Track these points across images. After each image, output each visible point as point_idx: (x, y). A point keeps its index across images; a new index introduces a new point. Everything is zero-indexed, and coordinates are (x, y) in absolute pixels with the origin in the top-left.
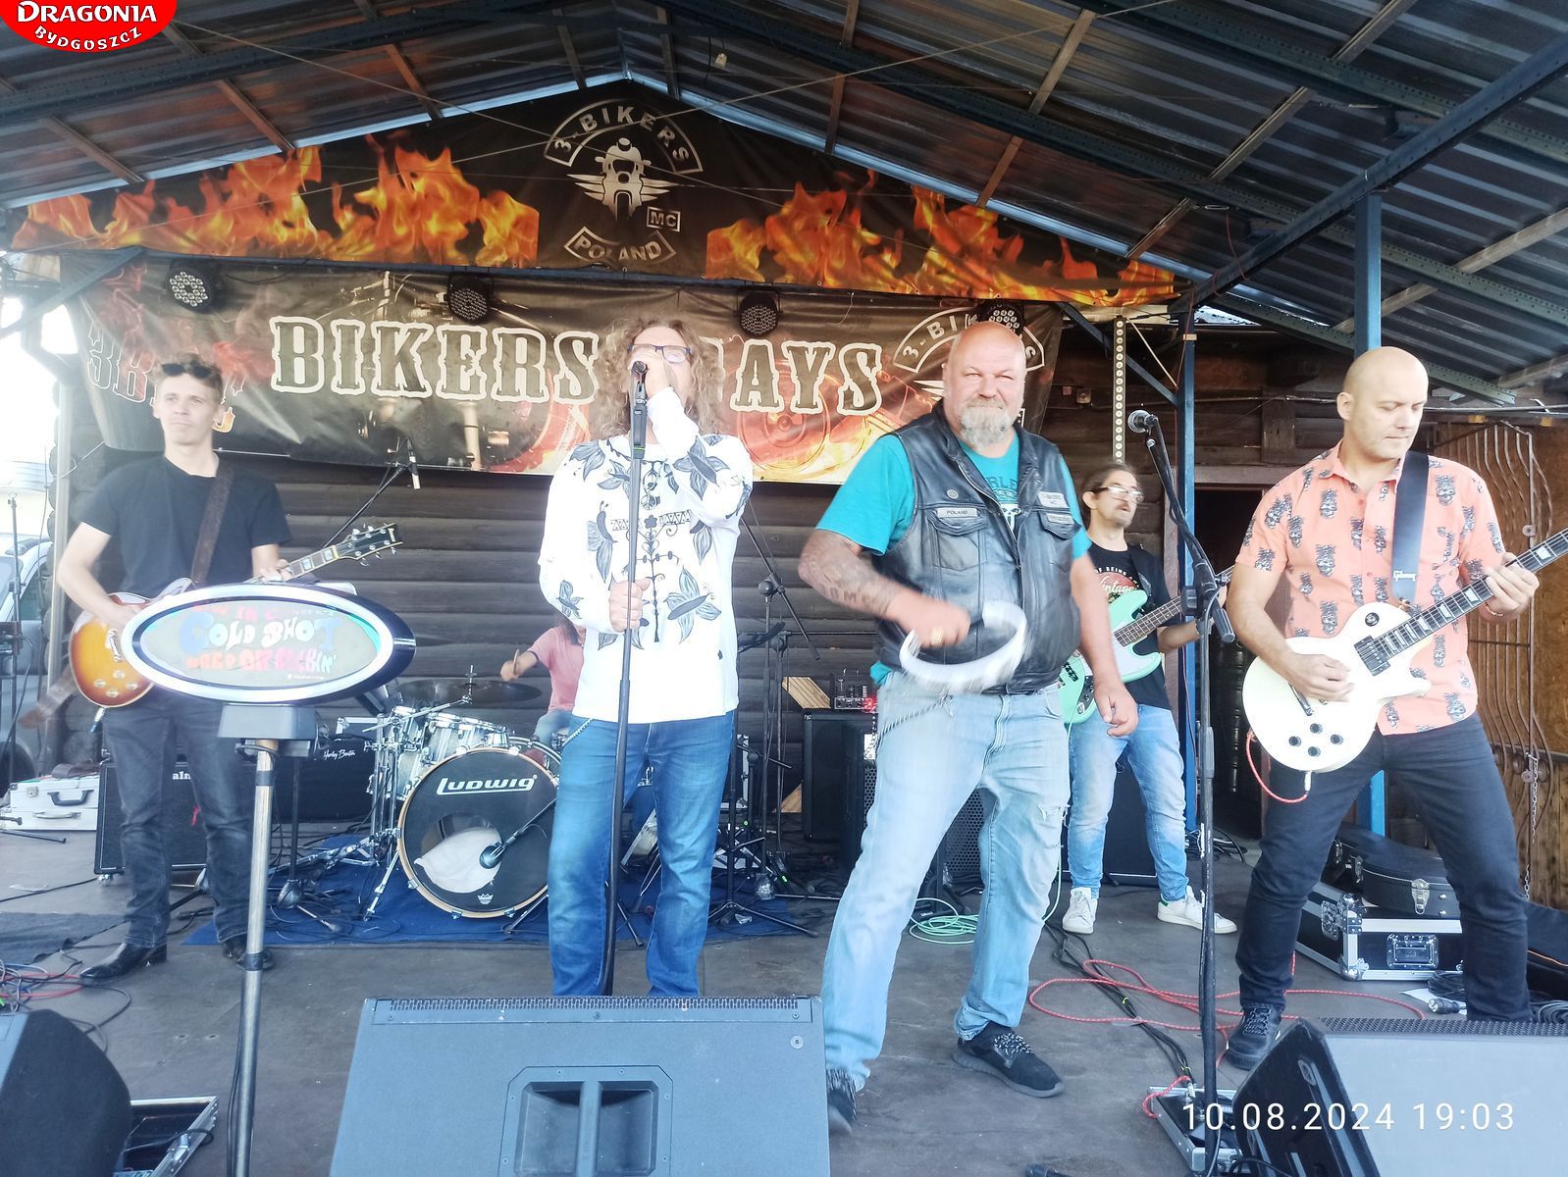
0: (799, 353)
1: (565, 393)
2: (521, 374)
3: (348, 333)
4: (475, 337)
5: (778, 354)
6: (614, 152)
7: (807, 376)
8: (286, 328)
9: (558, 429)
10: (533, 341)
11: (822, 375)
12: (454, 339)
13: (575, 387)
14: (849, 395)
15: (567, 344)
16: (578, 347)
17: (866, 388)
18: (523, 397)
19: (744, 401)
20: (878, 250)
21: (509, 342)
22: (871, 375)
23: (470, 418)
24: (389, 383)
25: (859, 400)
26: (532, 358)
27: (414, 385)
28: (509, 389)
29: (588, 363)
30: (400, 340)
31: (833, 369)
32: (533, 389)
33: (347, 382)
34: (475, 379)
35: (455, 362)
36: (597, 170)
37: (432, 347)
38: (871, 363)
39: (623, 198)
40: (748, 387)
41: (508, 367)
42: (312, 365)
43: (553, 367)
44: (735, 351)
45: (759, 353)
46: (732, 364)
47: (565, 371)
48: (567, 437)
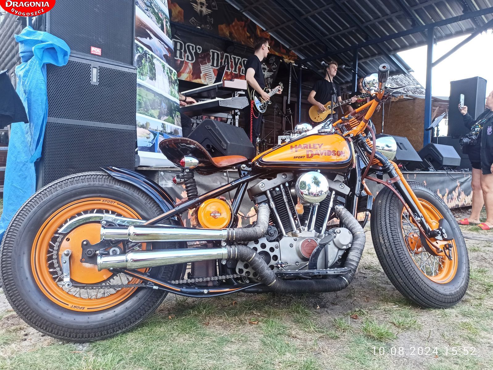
0: (235, 58)
1: (188, 59)
2: (178, 52)
5: (231, 58)
7: (236, 65)
9: (185, 68)
10: (181, 45)
11: (238, 65)
13: (190, 58)
15: (188, 46)
16: (191, 48)
18: (178, 58)
20: (250, 38)
21: (176, 43)
26: (181, 48)
29: (193, 52)
31: (240, 63)
32: (181, 57)
36: (196, 3)
39: (202, 12)
43: (185, 52)
44: (222, 55)
45: (227, 57)
46: (222, 59)
47: (188, 53)
48: (188, 70)
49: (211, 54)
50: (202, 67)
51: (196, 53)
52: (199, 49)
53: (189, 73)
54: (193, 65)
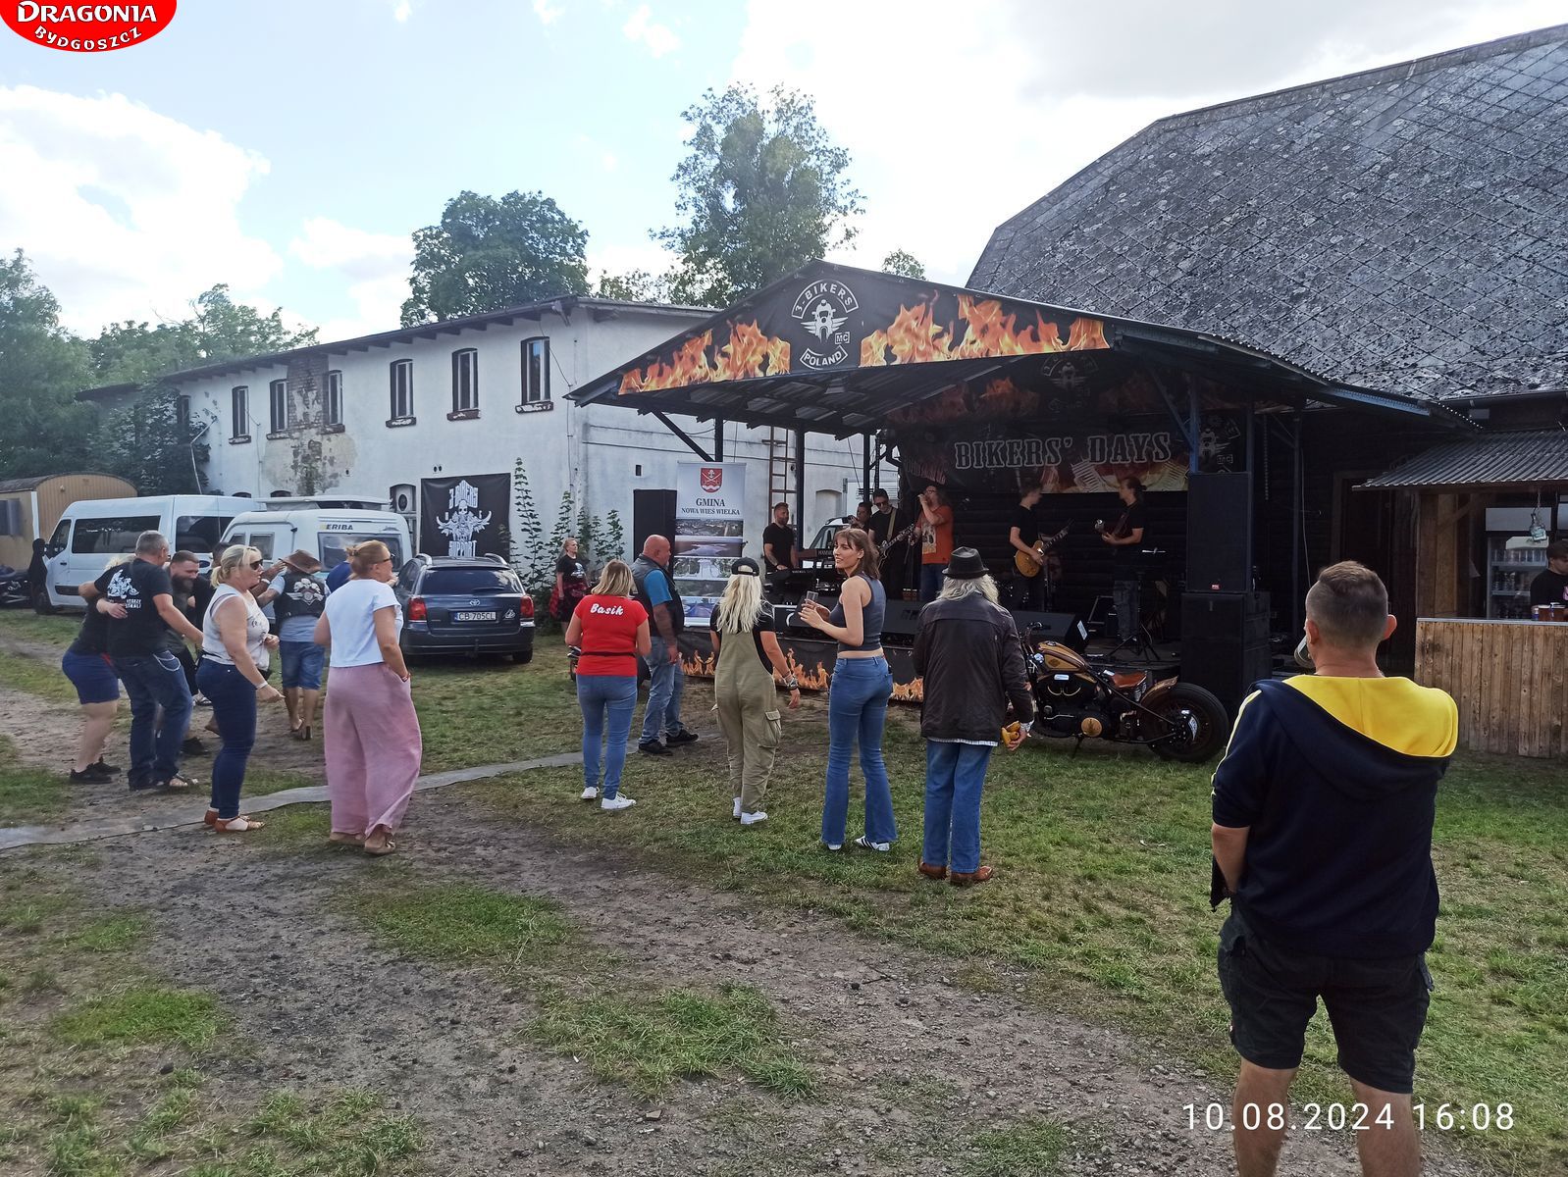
0: (1136, 439)
1: (1049, 462)
2: (1034, 456)
3: (978, 446)
4: (1018, 444)
5: (1128, 440)
6: (1065, 368)
7: (1140, 449)
8: (959, 447)
9: (1047, 475)
10: (1038, 443)
11: (1146, 447)
12: (1011, 445)
13: (1053, 460)
14: (1157, 454)
15: (1050, 443)
16: (1054, 443)
17: (1163, 449)
18: (1035, 465)
19: (1115, 460)
21: (1030, 444)
22: (1166, 445)
23: (1018, 474)
24: (991, 463)
25: (1162, 456)
26: (1038, 449)
27: (999, 463)
28: (1030, 462)
29: (1057, 450)
30: (994, 447)
31: (1150, 443)
32: (1038, 462)
33: (979, 464)
34: (1019, 459)
35: (1012, 454)
36: (1060, 376)
37: (1003, 450)
38: (1166, 441)
39: (1069, 384)
40: (1116, 454)
41: (1030, 453)
42: (967, 459)
43: (1045, 452)
44: (1110, 441)
45: (1121, 440)
46: (1109, 446)
47: (1049, 454)
48: (1051, 479)
49: (1089, 443)
50: (1075, 468)
51: (1063, 448)
52: (1068, 441)
53: (1054, 481)
54: (1059, 468)
